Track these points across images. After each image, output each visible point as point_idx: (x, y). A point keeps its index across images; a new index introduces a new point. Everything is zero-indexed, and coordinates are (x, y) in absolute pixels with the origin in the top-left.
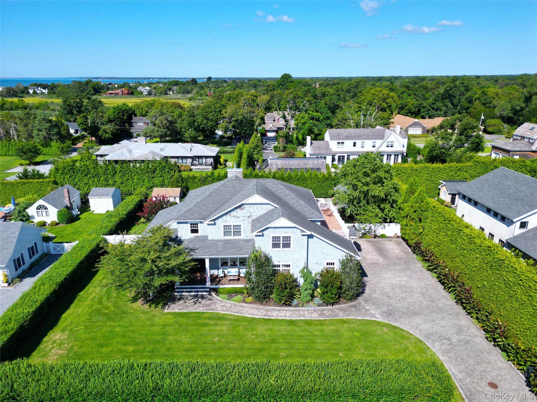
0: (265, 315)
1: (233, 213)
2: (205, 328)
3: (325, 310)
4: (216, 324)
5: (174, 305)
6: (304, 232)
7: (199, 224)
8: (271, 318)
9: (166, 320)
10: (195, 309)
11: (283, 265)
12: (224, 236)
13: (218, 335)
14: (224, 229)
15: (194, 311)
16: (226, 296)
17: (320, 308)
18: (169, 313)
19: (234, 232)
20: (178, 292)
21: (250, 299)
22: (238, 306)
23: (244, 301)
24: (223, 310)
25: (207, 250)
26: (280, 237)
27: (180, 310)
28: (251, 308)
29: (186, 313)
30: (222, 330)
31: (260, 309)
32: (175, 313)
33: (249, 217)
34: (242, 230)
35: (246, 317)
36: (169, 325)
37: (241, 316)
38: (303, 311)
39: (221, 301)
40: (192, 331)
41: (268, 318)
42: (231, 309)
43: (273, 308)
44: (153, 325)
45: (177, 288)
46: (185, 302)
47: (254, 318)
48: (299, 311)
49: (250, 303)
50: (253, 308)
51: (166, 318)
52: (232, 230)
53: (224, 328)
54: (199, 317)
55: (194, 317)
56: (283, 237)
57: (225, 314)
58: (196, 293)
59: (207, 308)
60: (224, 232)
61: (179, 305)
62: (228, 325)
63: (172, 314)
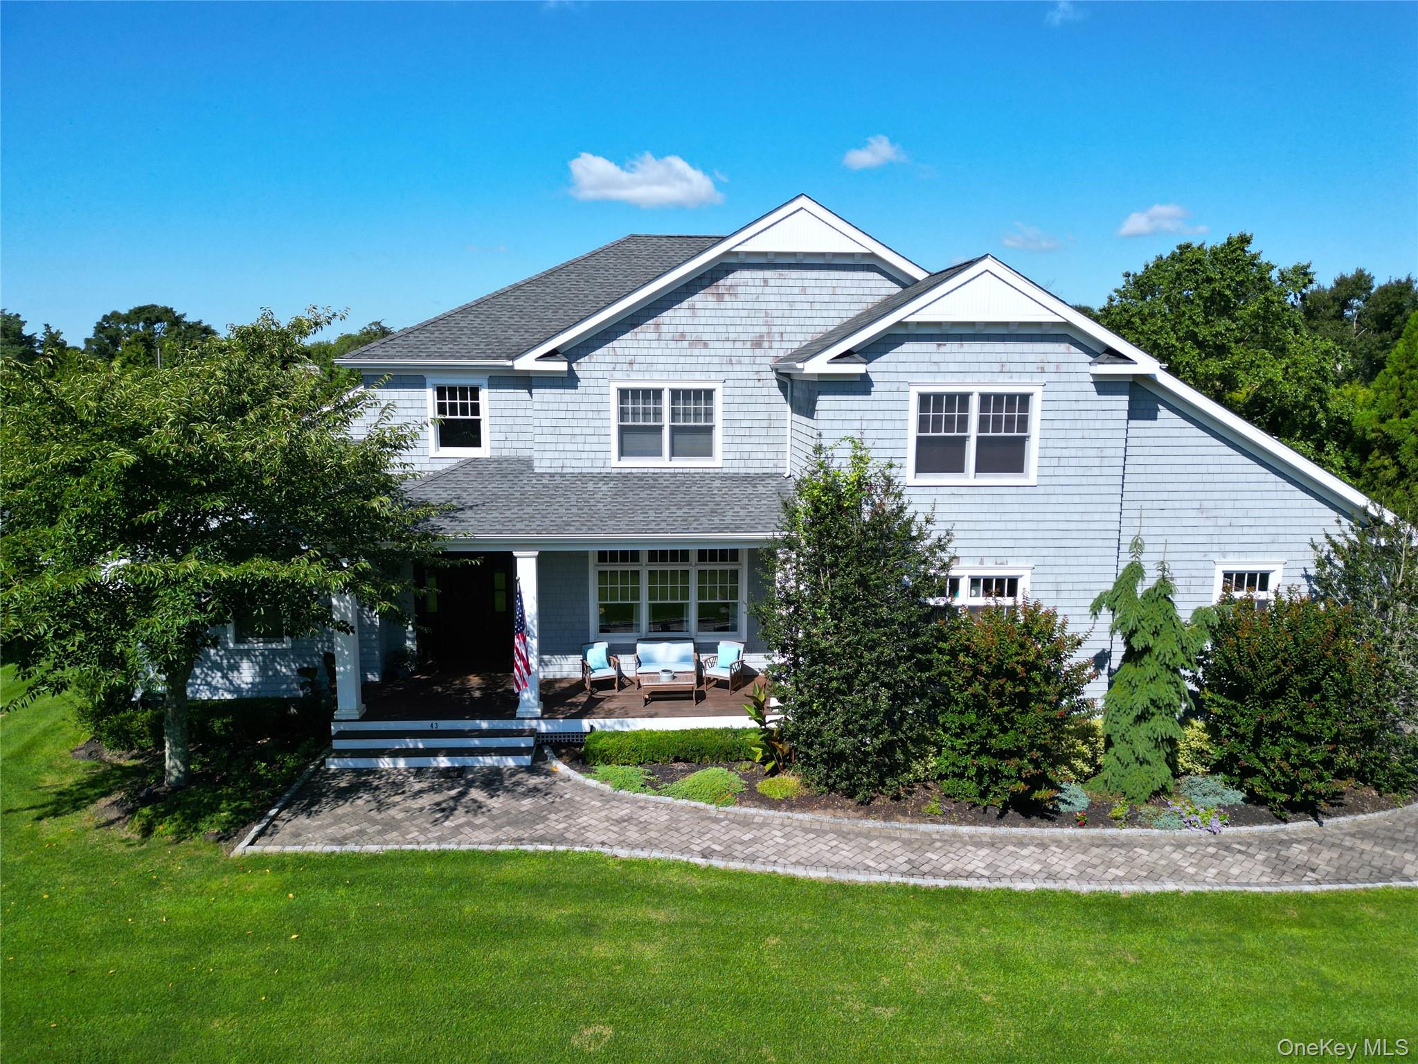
0: (914, 870)
1: (674, 318)
2: (507, 955)
3: (1287, 843)
4: (588, 928)
5: (303, 820)
6: (1115, 355)
7: (484, 394)
8: (963, 883)
9: (224, 904)
10: (440, 840)
11: (975, 582)
12: (622, 453)
13: (606, 1004)
14: (623, 414)
15: (433, 847)
16: (636, 773)
17: (1244, 830)
18: (259, 863)
19: (674, 430)
20: (341, 754)
21: (789, 782)
22: (716, 820)
23: (752, 796)
24: (622, 844)
25: (529, 510)
26: (965, 398)
27: (341, 841)
28: (807, 831)
29: (375, 859)
30: (632, 967)
31: (868, 835)
32: (304, 862)
33: (757, 344)
34: (718, 420)
35: (792, 881)
36: (240, 937)
37: (753, 876)
38: (1151, 845)
39: (605, 798)
40: (404, 975)
41: (942, 883)
42: (675, 838)
43: (948, 828)
44: (119, 936)
45: (342, 735)
46: (381, 806)
47: (844, 888)
48: (1128, 845)
49: (789, 803)
50: (821, 833)
51: (229, 894)
52: (666, 421)
53: (649, 952)
54: (466, 886)
55: (429, 881)
56: (985, 398)
57: (645, 864)
58: (458, 762)
59: (520, 833)
60: (623, 430)
61: (338, 820)
62: (669, 927)
63: (280, 864)
